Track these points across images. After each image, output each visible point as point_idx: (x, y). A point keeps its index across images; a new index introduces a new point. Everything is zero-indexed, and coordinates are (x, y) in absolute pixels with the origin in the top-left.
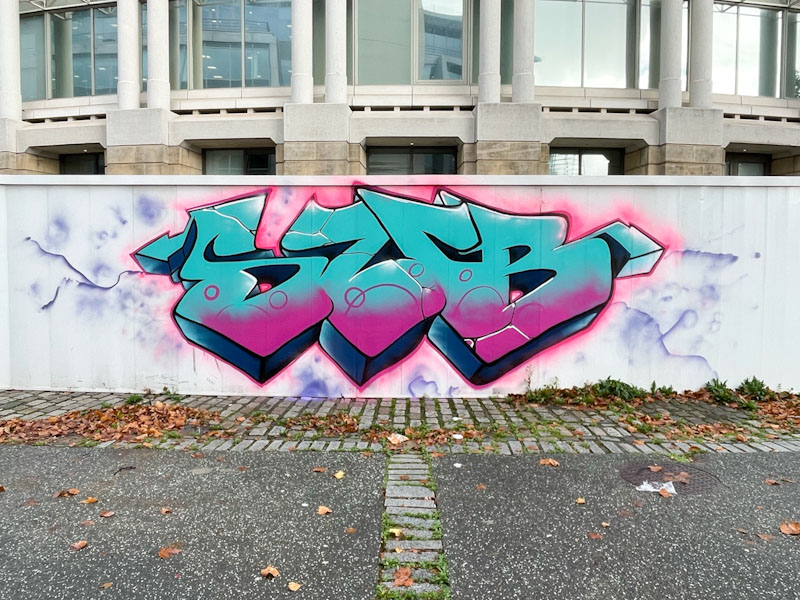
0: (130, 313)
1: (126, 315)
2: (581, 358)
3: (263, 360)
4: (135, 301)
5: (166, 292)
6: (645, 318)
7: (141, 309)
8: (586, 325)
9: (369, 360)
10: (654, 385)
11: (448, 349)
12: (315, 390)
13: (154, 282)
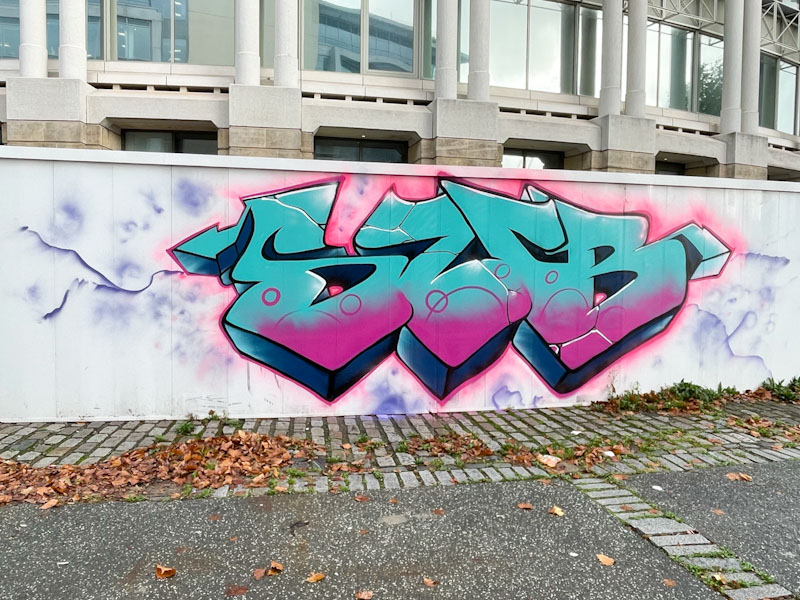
0: (167, 321)
1: (161, 325)
2: (659, 362)
3: (333, 375)
4: (172, 307)
5: (214, 296)
6: (714, 320)
7: (181, 317)
8: (663, 327)
9: (451, 370)
10: (720, 386)
11: (533, 356)
12: (392, 406)
13: (198, 285)
